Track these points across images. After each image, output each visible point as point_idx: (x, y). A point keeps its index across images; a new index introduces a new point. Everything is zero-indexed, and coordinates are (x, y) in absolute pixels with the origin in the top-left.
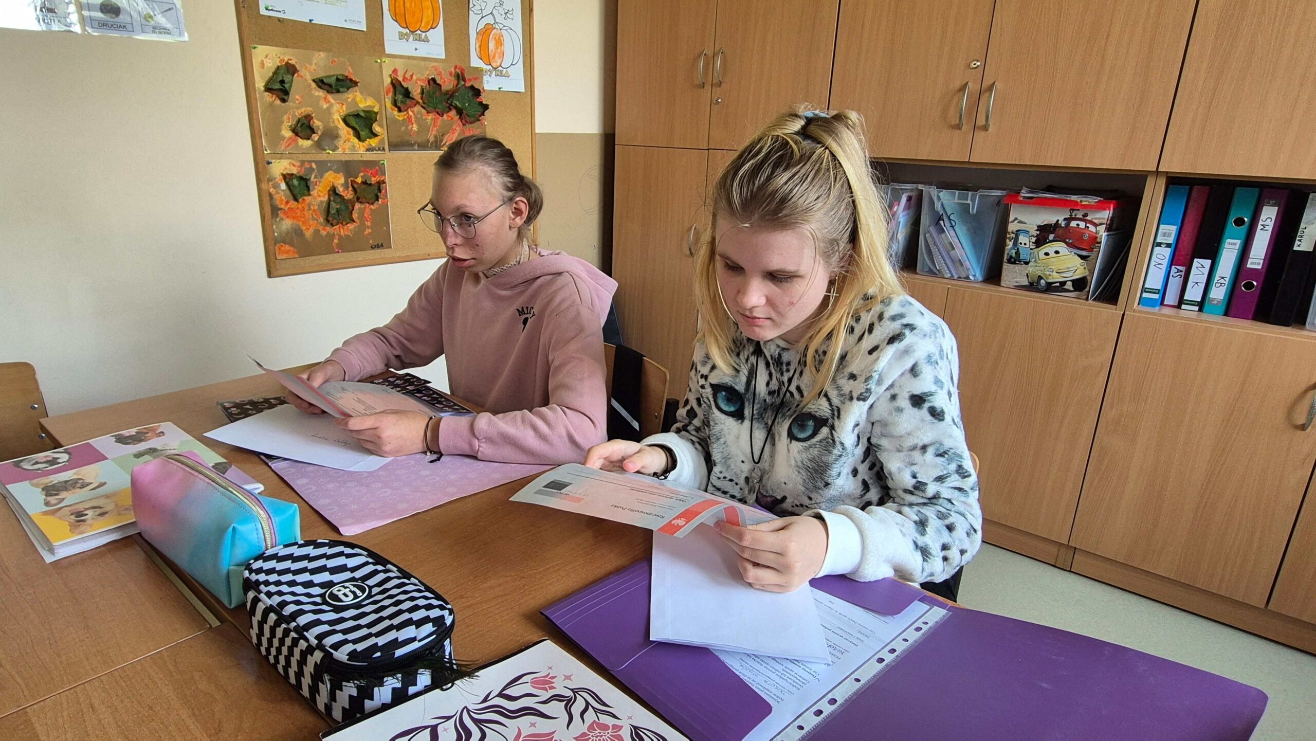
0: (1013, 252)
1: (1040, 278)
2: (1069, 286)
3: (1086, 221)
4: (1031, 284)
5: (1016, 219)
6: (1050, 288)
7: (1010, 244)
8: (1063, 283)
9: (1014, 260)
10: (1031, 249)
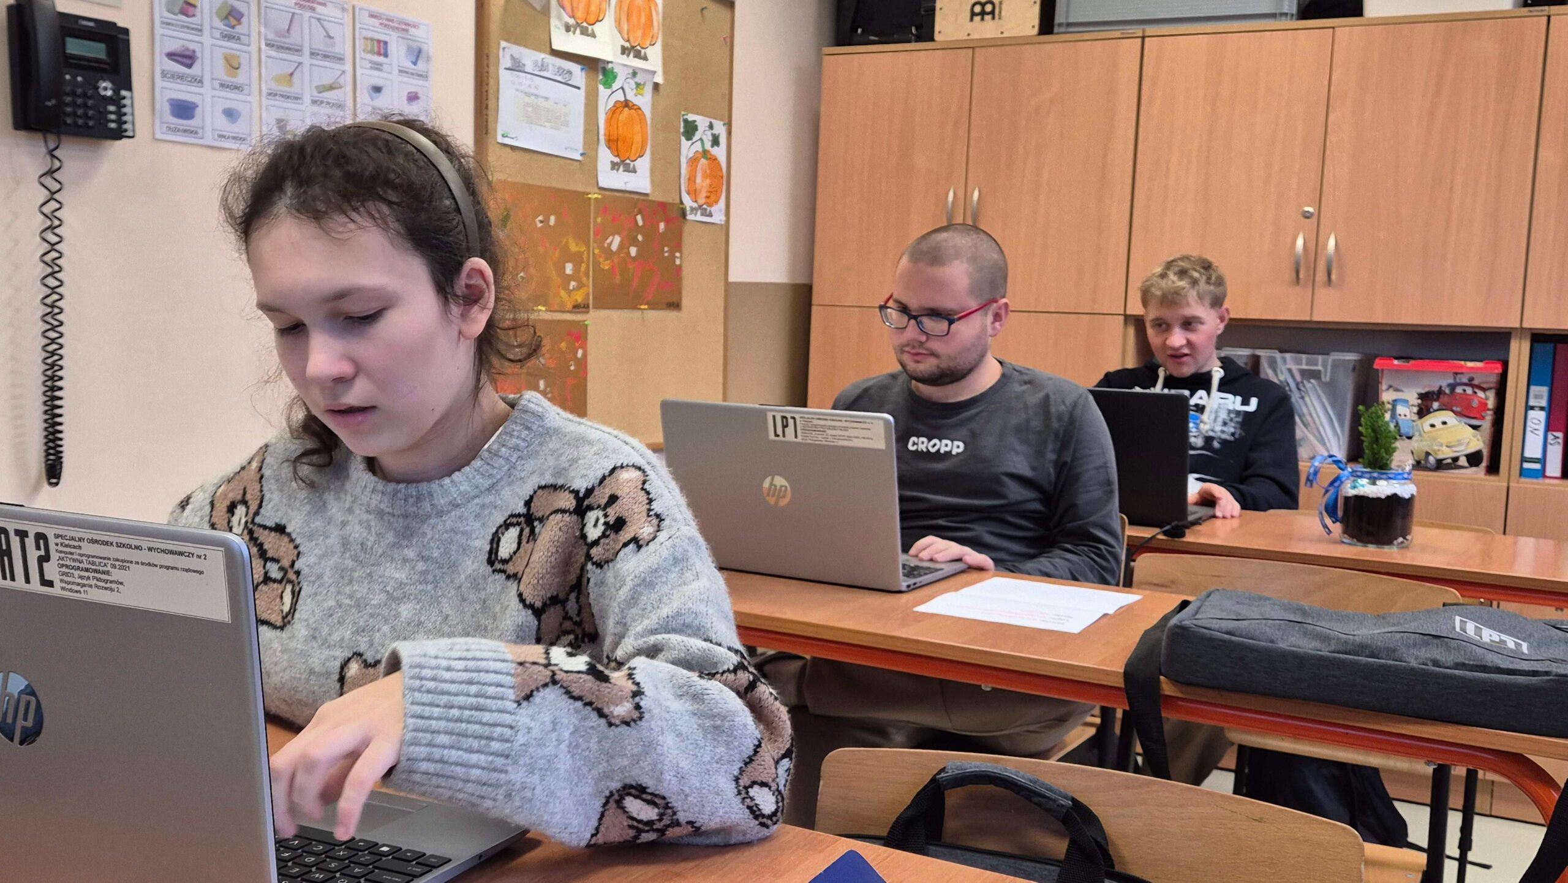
0: (1392, 425)
1: (1428, 454)
2: (1463, 461)
3: (1473, 386)
5: (1390, 389)
6: (1440, 465)
8: (1456, 459)
10: (1413, 421)
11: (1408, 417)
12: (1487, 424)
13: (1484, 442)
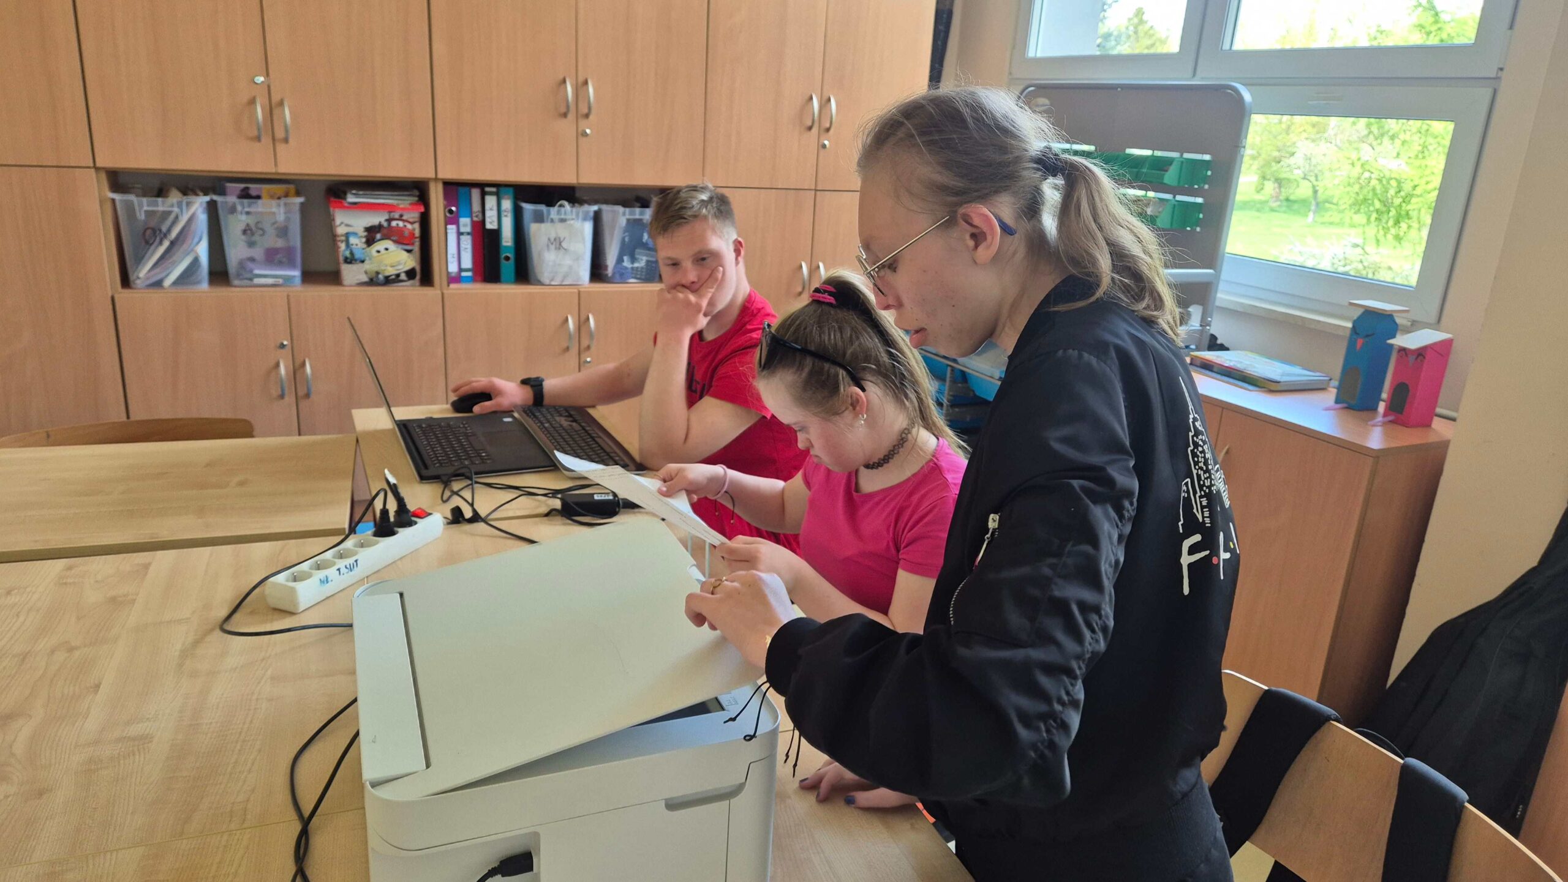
0: (347, 253)
1: (378, 273)
2: (403, 277)
3: (404, 221)
4: (371, 280)
5: (342, 223)
6: (388, 281)
7: (343, 246)
8: (398, 275)
9: (350, 260)
10: (363, 249)
11: (359, 246)
12: (416, 247)
13: (416, 261)
